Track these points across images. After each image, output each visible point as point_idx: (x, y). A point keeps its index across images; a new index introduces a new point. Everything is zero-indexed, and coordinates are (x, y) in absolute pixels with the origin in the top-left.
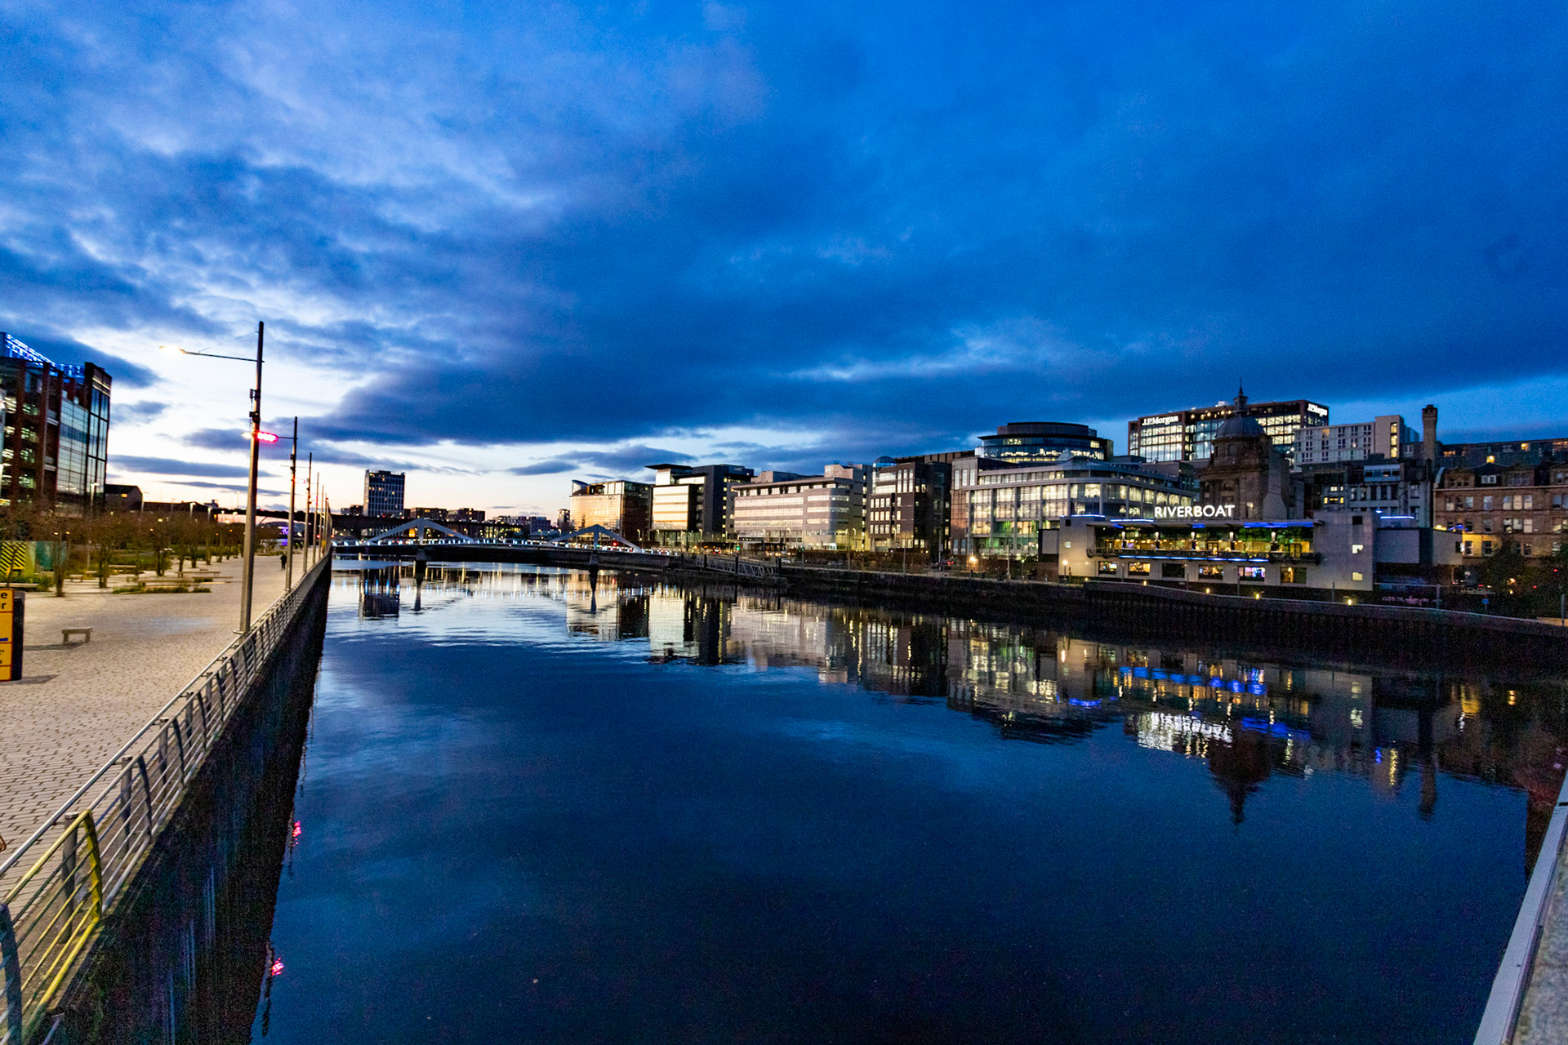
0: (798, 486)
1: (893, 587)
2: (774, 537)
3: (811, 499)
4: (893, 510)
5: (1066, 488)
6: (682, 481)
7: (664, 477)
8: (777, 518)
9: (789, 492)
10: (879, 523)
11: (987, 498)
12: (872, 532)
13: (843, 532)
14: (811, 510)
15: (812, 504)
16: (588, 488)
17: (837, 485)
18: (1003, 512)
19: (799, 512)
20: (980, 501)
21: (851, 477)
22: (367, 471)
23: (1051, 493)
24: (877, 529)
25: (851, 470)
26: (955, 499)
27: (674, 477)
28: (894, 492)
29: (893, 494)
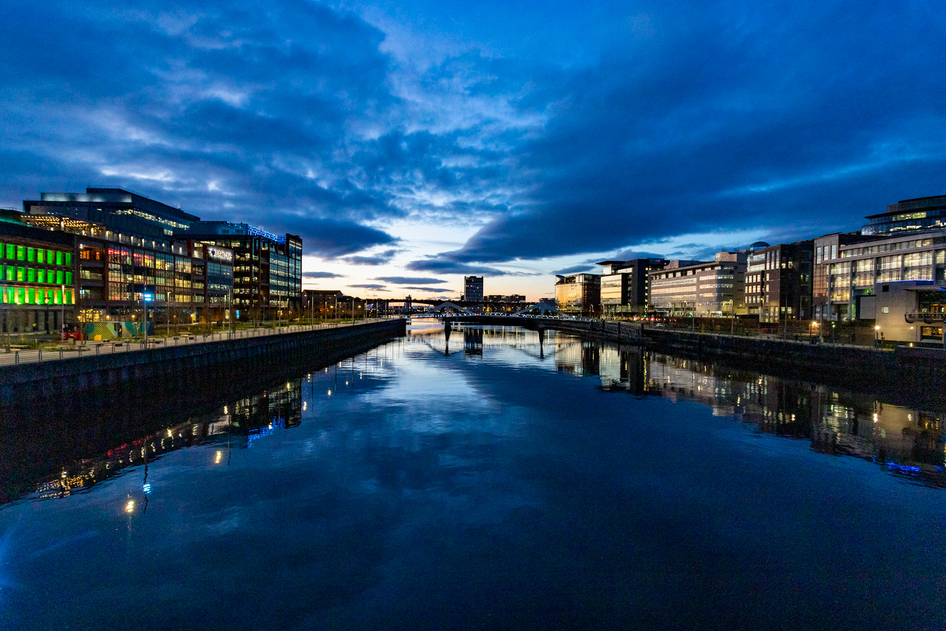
0: (694, 271)
1: (723, 347)
2: (678, 307)
3: (702, 278)
4: (763, 284)
5: (930, 255)
6: (619, 271)
7: (608, 270)
8: (679, 294)
9: (688, 274)
10: (752, 295)
11: (846, 270)
12: (746, 302)
13: (728, 302)
14: (701, 287)
15: (703, 283)
16: (565, 280)
17: (722, 267)
18: (862, 281)
19: (694, 289)
20: (840, 272)
21: (736, 260)
22: (465, 277)
23: (913, 260)
24: (750, 300)
25: (736, 255)
26: (817, 272)
27: (614, 269)
28: (764, 269)
29: (763, 272)
